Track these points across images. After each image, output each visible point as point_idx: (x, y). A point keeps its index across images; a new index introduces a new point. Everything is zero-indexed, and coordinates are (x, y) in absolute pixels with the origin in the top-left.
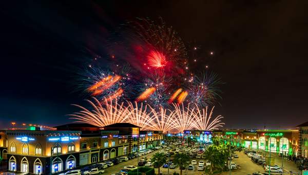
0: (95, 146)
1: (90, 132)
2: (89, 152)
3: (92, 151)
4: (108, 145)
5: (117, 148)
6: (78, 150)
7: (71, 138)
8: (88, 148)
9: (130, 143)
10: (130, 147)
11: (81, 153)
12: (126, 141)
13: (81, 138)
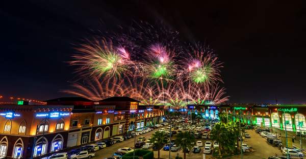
0: (87, 123)
1: (83, 107)
2: (79, 130)
3: (83, 130)
4: (102, 122)
5: (111, 126)
6: (67, 128)
7: (61, 114)
8: (79, 126)
9: (127, 120)
10: (127, 125)
11: (70, 131)
12: (122, 117)
13: (72, 114)
